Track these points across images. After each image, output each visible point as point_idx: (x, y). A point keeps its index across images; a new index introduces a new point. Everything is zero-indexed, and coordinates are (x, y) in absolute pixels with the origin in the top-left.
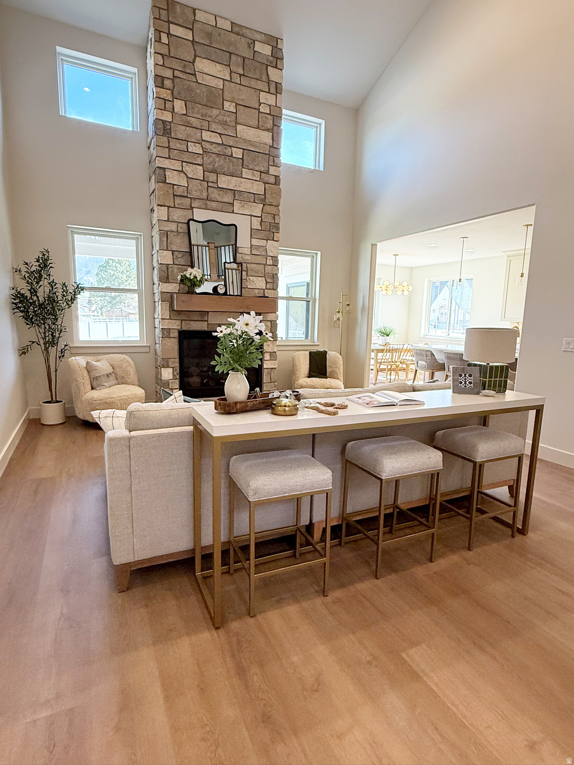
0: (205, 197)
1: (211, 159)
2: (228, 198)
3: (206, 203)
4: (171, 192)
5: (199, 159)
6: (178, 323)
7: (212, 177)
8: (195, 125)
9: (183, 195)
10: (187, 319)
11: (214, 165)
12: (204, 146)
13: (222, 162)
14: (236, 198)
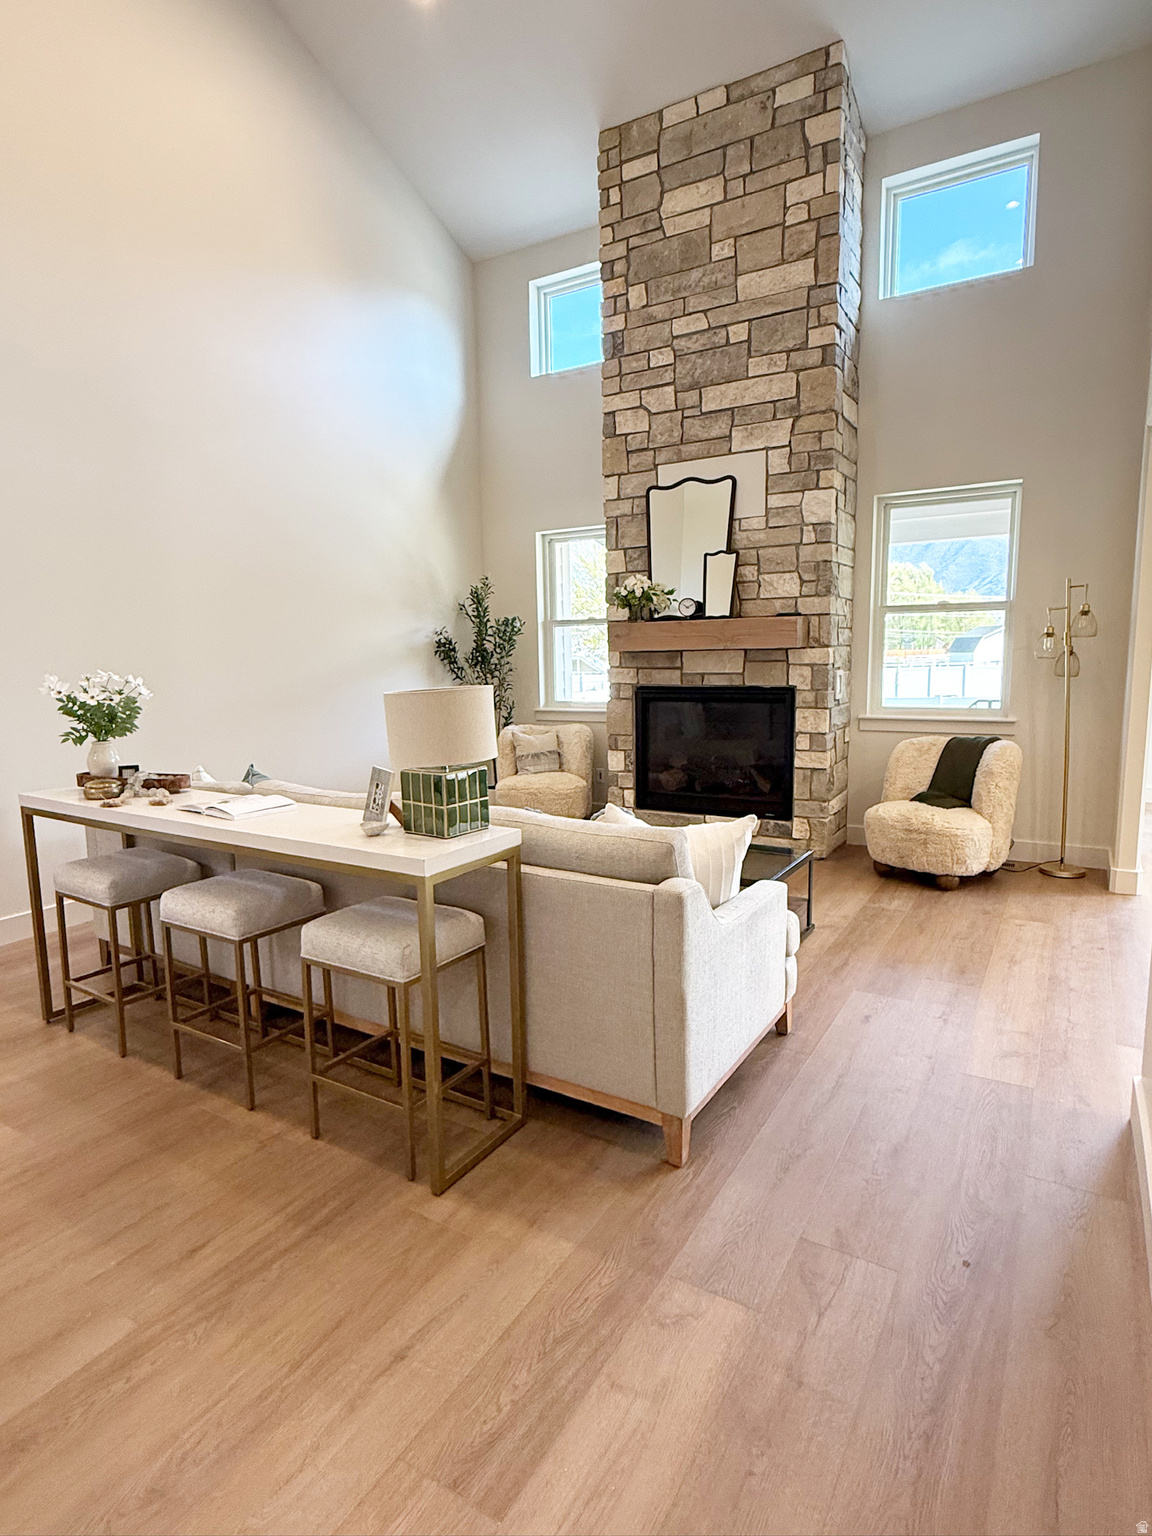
0: (677, 439)
1: (688, 366)
2: (719, 428)
3: (680, 450)
4: (622, 448)
5: (667, 374)
6: (633, 672)
7: (691, 398)
8: (660, 317)
9: (642, 447)
10: (646, 665)
11: (692, 376)
12: (676, 348)
13: (709, 362)
14: (735, 423)
